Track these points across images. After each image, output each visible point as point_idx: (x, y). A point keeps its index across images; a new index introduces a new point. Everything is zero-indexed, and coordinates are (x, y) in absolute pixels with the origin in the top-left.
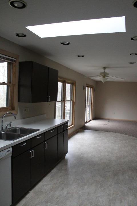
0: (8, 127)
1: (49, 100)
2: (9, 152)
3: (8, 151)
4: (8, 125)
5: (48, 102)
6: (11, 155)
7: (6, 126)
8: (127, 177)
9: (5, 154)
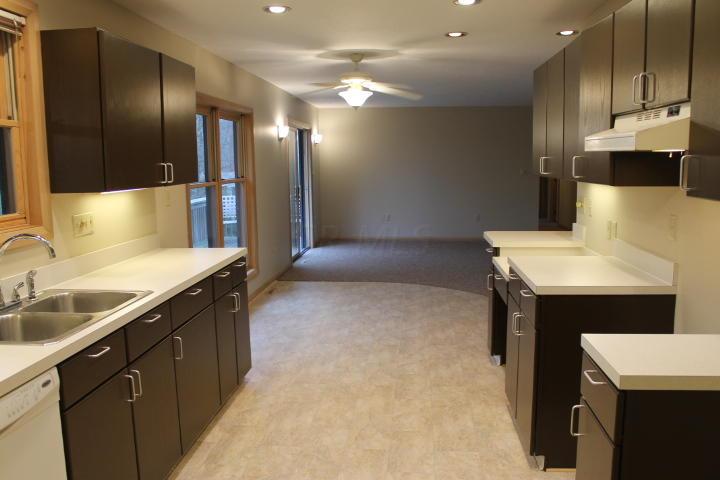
0: (24, 294)
1: (169, 179)
2: (50, 387)
3: (45, 384)
4: (21, 285)
5: (165, 185)
6: (58, 398)
7: (15, 291)
8: (470, 424)
9: (36, 399)
